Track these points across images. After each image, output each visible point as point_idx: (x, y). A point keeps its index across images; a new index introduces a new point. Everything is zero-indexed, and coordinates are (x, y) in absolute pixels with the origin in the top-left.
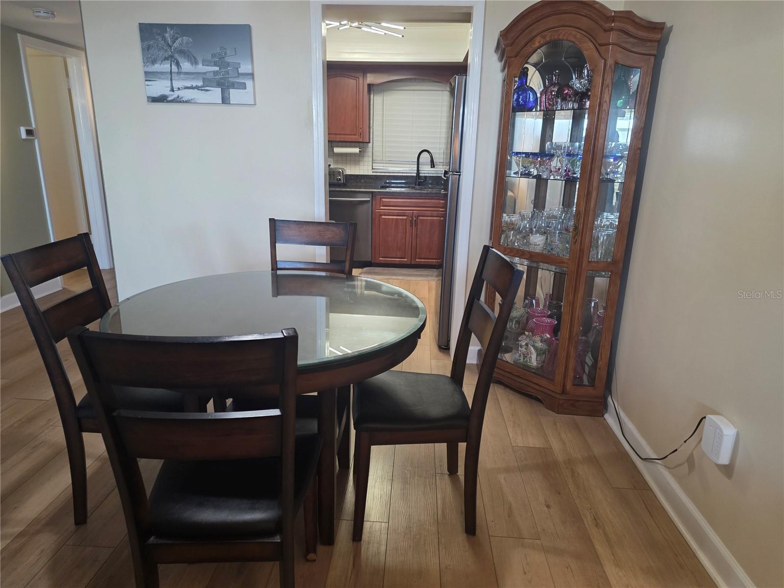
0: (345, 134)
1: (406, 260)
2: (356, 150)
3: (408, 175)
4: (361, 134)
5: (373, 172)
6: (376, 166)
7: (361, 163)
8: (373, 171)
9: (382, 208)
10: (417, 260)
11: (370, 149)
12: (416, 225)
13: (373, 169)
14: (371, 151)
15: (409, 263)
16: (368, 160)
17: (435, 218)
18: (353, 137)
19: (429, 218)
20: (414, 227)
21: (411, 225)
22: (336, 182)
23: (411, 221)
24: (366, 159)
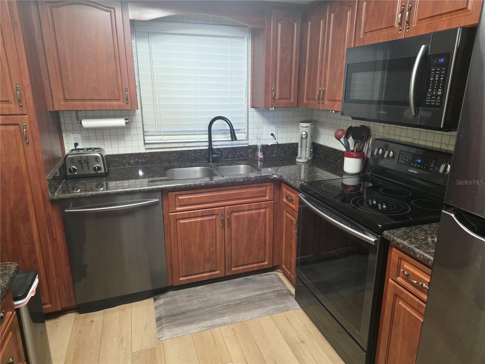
0: (101, 100)
1: (218, 272)
2: (121, 122)
3: (195, 148)
4: (127, 100)
5: (146, 149)
6: (148, 139)
7: (127, 138)
8: (148, 146)
9: (178, 209)
10: (233, 269)
11: (138, 118)
12: (230, 225)
13: (145, 144)
14: (141, 120)
15: (223, 275)
16: (136, 133)
17: (254, 212)
18: (114, 103)
19: (246, 213)
20: (226, 227)
21: (223, 227)
22: (93, 172)
23: (223, 222)
24: (133, 131)
